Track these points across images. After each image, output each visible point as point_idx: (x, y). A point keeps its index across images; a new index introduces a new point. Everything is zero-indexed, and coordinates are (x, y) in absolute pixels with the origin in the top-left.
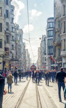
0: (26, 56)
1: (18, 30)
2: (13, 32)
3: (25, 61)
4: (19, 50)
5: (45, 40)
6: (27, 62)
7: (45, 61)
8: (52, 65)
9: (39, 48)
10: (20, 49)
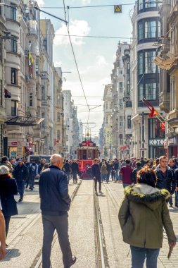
0: (66, 111)
1: (34, 19)
2: (13, 20)
3: (60, 129)
4: (40, 89)
5: (127, 58)
6: (69, 133)
7: (129, 126)
8: (155, 142)
9: (107, 87)
10: (43, 88)
